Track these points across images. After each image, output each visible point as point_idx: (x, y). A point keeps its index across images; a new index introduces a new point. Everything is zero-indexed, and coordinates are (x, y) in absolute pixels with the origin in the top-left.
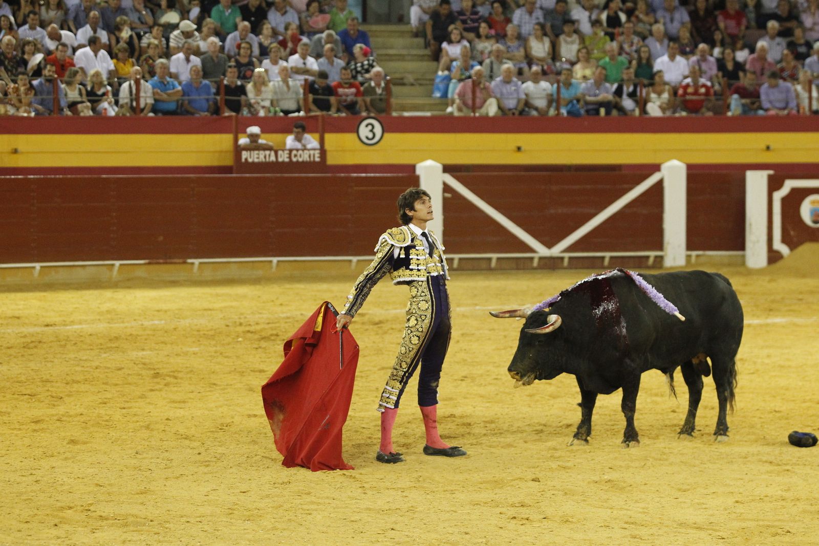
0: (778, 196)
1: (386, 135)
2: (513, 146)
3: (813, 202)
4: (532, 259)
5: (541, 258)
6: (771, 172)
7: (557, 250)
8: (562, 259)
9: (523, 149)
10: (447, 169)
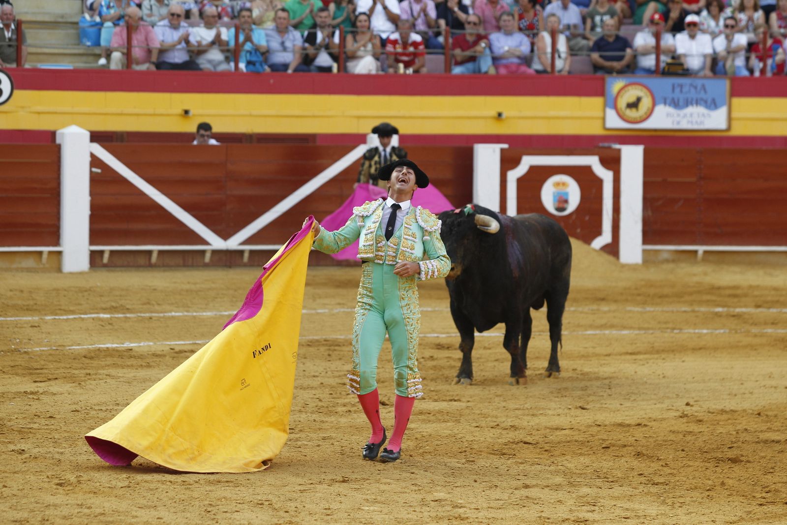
0: (513, 176)
1: (16, 92)
2: (179, 111)
3: (557, 184)
4: (203, 252)
5: (215, 252)
6: (505, 146)
7: (234, 243)
8: (241, 252)
9: (191, 113)
10: (96, 137)
